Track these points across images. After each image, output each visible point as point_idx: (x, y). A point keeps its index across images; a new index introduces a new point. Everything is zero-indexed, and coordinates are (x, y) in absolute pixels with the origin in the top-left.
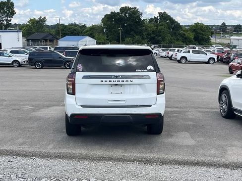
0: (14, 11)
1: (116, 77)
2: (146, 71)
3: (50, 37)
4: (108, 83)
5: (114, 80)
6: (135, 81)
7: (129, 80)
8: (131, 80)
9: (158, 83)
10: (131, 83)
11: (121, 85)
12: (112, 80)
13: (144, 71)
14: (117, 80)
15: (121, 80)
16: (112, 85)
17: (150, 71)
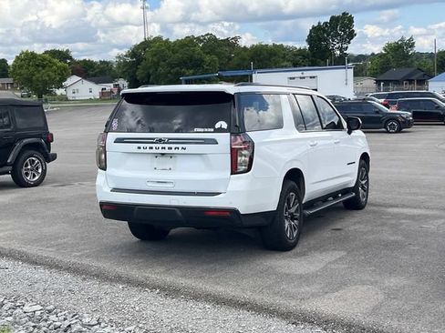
0: (353, 31)
1: (160, 141)
2: (212, 130)
3: (419, 75)
4: (148, 151)
5: (157, 145)
6: (191, 148)
7: (180, 146)
8: (184, 146)
9: (234, 153)
10: (183, 151)
11: (171, 156)
12: (154, 145)
13: (209, 130)
14: (161, 146)
15: (167, 146)
16: (156, 155)
17: (221, 130)
